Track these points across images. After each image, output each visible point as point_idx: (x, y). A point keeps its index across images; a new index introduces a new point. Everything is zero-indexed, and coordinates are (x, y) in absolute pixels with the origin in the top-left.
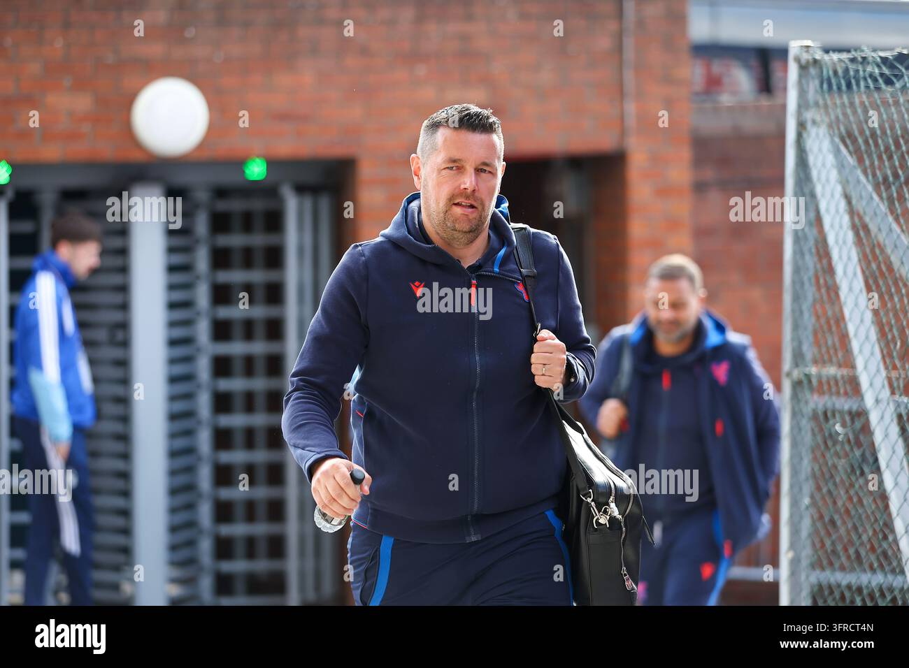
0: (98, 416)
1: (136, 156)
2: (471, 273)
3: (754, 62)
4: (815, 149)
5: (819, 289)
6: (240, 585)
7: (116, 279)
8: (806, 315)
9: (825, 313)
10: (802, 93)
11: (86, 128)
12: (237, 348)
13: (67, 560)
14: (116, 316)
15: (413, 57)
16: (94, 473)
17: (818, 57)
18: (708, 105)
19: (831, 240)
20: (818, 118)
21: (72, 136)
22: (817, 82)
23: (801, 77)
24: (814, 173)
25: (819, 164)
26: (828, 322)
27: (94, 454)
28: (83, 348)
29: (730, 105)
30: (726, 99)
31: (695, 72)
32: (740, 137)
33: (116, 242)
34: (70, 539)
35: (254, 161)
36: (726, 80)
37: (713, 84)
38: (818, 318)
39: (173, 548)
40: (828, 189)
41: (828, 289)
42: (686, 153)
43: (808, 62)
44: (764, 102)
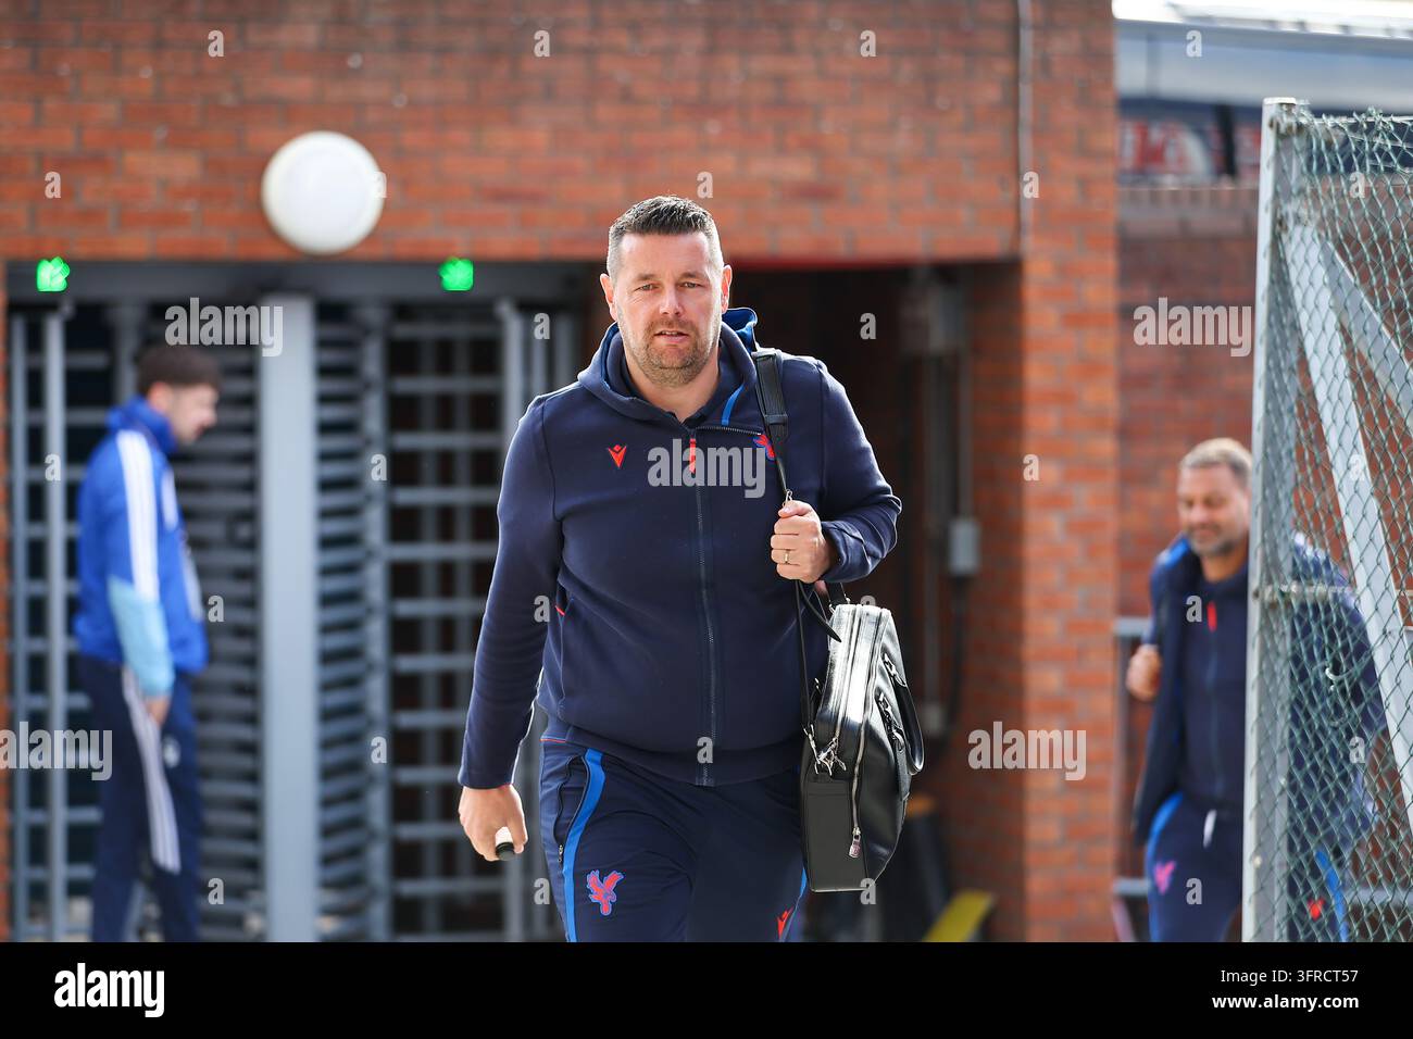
0: (212, 657)
1: (270, 252)
2: (690, 427)
3: (1210, 126)
4: (1299, 260)
5: (1303, 469)
6: (431, 916)
7: (239, 444)
8: (1284, 506)
9: (1311, 503)
10: (1281, 175)
11: (189, 207)
12: (427, 552)
13: (160, 880)
14: (240, 501)
15: (703, 108)
16: (206, 745)
17: (1303, 121)
18: (1144, 189)
19: (1321, 395)
20: (1303, 212)
21: (168, 219)
22: (1303, 160)
23: (1278, 149)
24: (1298, 295)
25: (1305, 283)
26: (1315, 517)
27: (204, 716)
28: (189, 552)
29: (1173, 189)
30: (1169, 182)
31: (1124, 140)
32: (1187, 238)
33: (239, 386)
34: (166, 848)
35: (454, 264)
36: (1170, 154)
37: (1150, 157)
38: (1301, 511)
39: (327, 860)
40: (1317, 320)
41: (1316, 466)
42: (1110, 262)
43: (1290, 128)
44: (1226, 186)
